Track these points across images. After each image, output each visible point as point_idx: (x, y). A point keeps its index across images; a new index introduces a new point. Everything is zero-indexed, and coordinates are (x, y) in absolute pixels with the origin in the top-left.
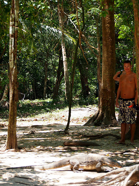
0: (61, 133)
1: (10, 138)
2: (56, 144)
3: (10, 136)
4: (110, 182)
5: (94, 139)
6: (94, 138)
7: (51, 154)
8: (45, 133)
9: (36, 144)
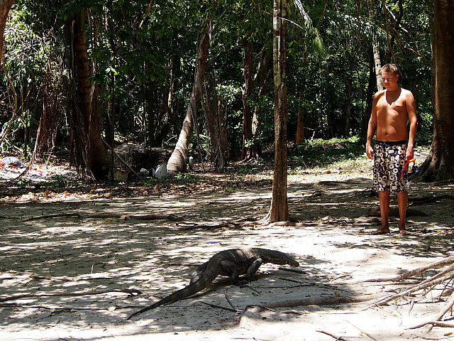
0: (366, 193)
1: (276, 204)
2: (355, 213)
3: (276, 201)
4: (435, 278)
5: (420, 204)
6: (420, 202)
7: (345, 231)
8: (340, 194)
9: (323, 212)
